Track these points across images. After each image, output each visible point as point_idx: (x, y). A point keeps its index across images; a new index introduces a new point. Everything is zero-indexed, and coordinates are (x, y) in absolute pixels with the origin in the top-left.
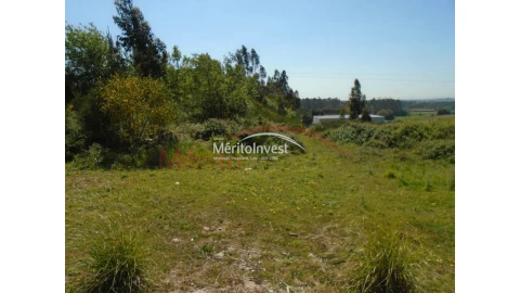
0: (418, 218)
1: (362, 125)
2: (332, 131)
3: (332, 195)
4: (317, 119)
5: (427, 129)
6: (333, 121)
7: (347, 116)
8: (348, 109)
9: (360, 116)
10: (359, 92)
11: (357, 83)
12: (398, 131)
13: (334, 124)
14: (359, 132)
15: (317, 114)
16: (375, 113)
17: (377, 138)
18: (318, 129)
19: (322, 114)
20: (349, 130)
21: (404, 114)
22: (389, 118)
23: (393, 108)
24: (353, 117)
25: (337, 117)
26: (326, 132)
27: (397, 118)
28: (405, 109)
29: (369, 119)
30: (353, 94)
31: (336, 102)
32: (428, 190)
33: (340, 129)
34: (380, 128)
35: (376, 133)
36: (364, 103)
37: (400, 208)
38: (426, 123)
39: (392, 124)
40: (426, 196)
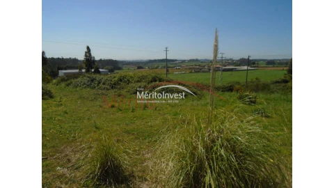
0: (127, 128)
1: (94, 76)
2: (74, 81)
3: (74, 125)
4: (62, 73)
5: (131, 77)
6: (74, 74)
7: (84, 71)
8: (84, 66)
9: (93, 70)
10: (90, 54)
11: (88, 48)
12: (116, 79)
13: (75, 76)
14: (92, 81)
15: (62, 69)
16: (102, 69)
17: (104, 84)
18: (63, 80)
19: (66, 69)
20: (86, 80)
21: (120, 69)
22: (111, 71)
23: (113, 65)
24: (88, 71)
25: (77, 71)
26: (69, 82)
27: (116, 71)
28: (120, 66)
29: (99, 72)
30: (86, 56)
31: (75, 60)
32: (132, 112)
33: (79, 79)
34: (105, 78)
35: (103, 81)
36: (94, 61)
37: (118, 125)
38: (131, 74)
39: (113, 75)
40: (131, 115)
